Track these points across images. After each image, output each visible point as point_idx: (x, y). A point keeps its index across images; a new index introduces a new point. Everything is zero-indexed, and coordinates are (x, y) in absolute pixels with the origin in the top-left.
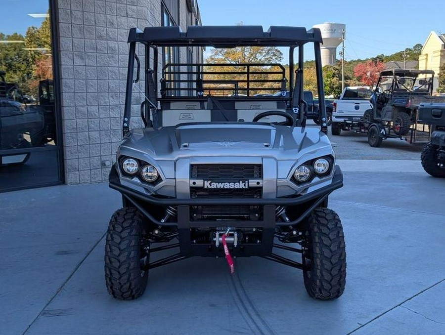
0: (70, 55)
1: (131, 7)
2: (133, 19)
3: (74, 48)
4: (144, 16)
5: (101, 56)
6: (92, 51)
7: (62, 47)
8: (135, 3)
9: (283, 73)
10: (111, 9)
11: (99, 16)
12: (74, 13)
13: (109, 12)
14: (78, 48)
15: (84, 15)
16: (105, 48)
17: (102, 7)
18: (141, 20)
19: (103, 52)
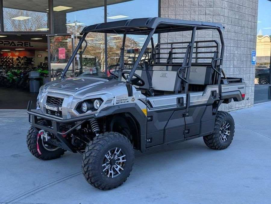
0: (166, 40)
1: (208, 8)
2: (209, 16)
3: (168, 36)
4: (218, 13)
5: (185, 39)
6: (180, 37)
7: (162, 36)
8: (212, 5)
9: (217, 47)
10: (195, 12)
11: (186, 17)
12: (169, 17)
13: (193, 13)
14: (170, 36)
15: (176, 17)
16: (189, 34)
17: (189, 11)
18: (216, 16)
19: (186, 37)
